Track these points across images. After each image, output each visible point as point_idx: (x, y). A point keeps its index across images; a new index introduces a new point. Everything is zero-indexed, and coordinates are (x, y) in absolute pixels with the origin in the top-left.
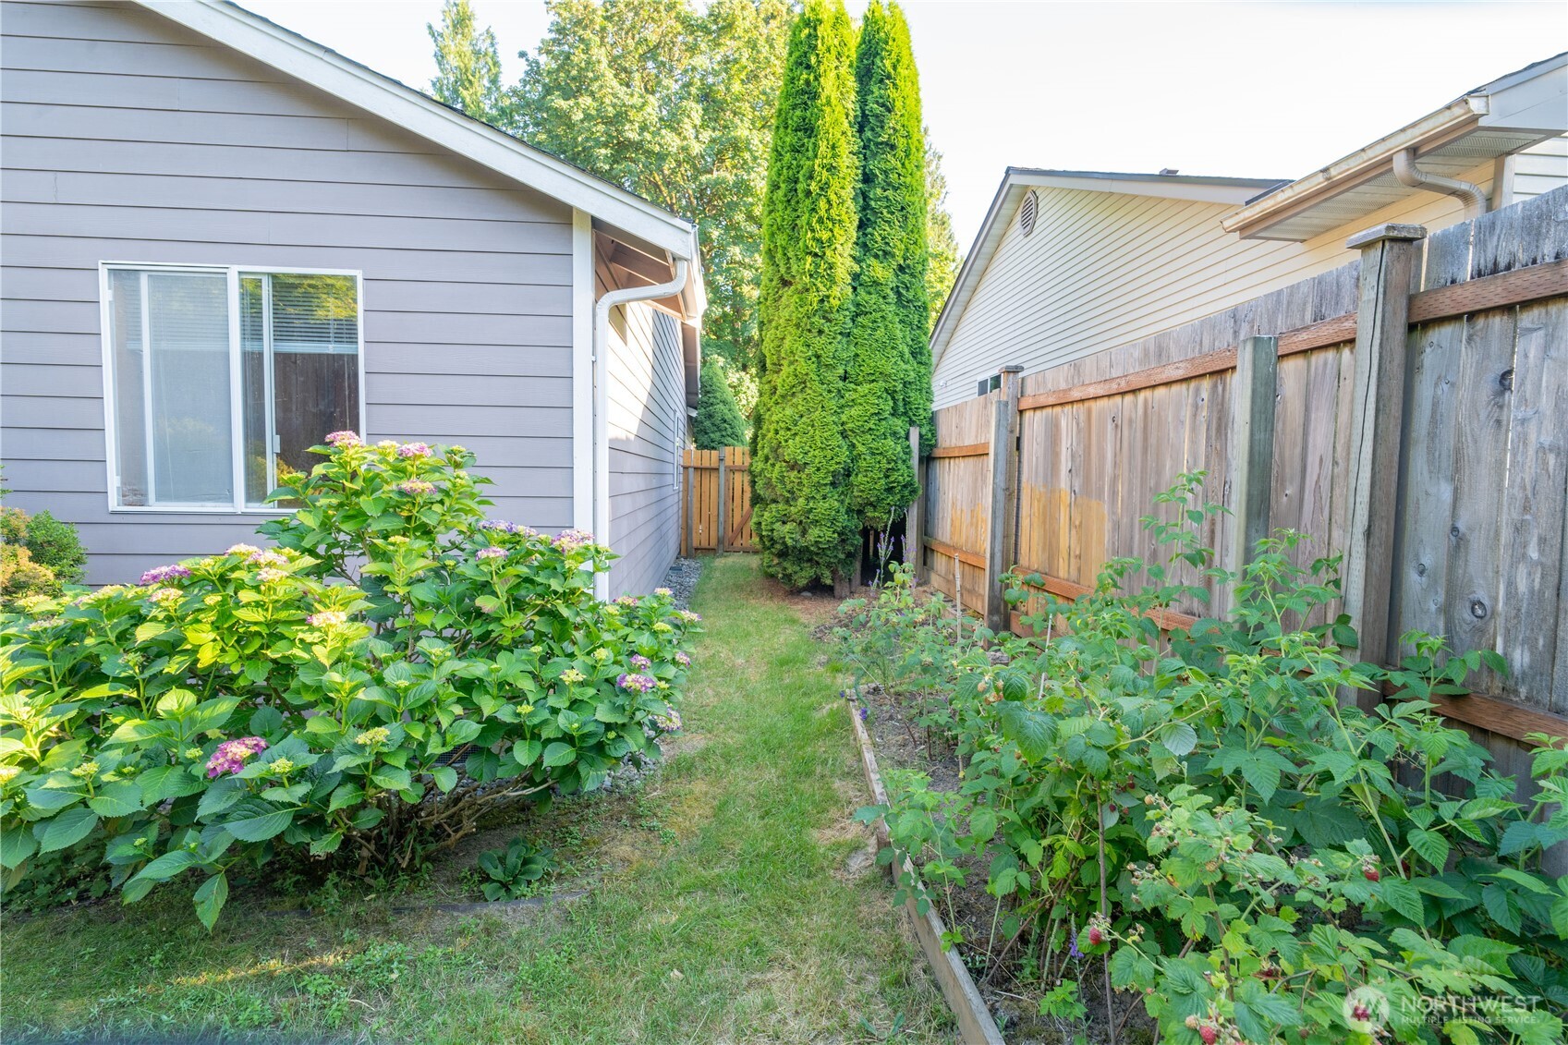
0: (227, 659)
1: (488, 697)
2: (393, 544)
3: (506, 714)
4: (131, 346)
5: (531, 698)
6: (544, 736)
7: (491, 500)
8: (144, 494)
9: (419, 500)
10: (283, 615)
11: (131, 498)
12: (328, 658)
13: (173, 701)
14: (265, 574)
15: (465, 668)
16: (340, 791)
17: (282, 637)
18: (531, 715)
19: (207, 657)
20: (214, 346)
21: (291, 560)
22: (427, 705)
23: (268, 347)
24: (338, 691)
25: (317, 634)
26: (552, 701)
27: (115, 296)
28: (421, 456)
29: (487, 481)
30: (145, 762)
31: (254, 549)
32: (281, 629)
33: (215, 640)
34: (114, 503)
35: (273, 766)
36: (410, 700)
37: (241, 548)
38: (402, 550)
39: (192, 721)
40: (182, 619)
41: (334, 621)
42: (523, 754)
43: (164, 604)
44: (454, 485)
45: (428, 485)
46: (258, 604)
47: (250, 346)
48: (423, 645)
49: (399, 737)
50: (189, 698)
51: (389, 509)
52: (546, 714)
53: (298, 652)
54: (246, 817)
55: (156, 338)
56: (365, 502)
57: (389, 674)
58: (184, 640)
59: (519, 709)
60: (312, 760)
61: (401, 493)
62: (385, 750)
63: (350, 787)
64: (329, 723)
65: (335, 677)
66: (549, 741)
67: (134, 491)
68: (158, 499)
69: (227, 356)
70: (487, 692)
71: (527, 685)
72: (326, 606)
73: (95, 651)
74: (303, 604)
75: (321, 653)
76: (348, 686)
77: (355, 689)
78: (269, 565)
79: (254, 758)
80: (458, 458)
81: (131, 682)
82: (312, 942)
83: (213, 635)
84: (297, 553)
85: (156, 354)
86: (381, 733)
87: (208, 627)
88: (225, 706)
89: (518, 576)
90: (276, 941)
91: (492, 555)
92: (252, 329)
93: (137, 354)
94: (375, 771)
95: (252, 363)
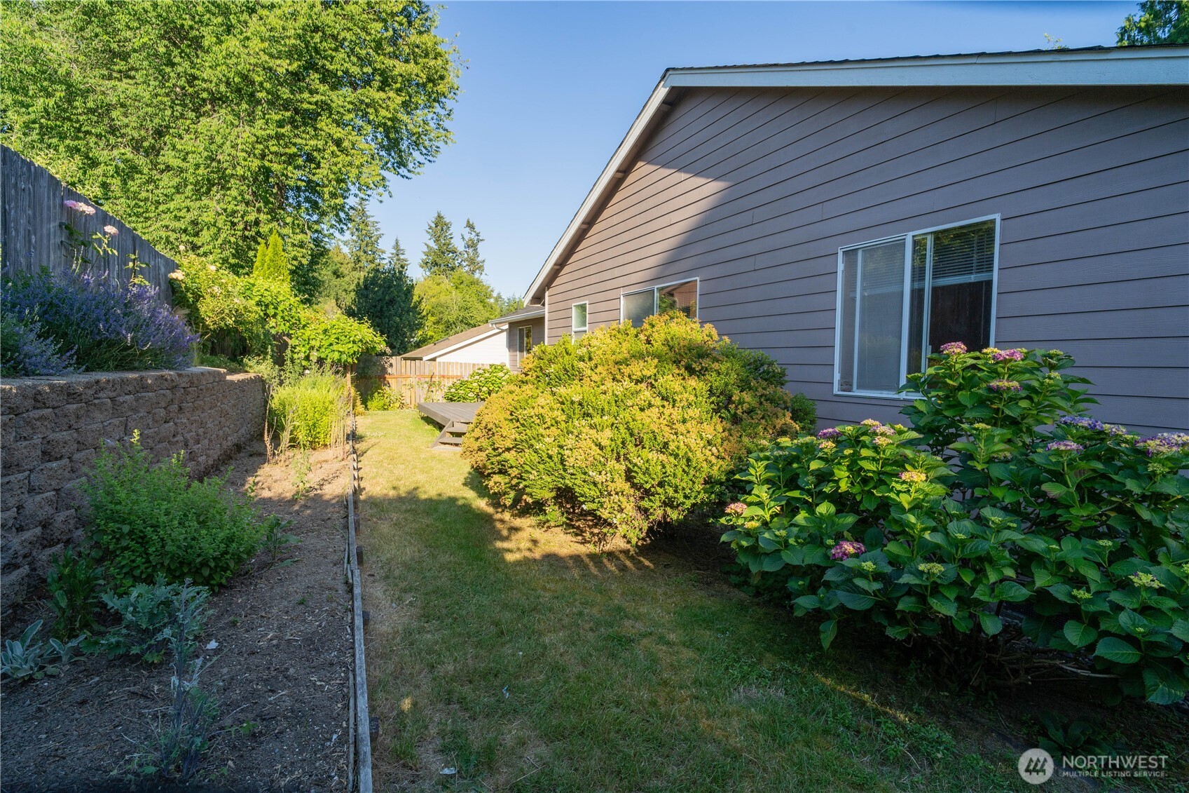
0: (854, 491)
1: (1046, 572)
2: (976, 429)
3: (1060, 592)
4: (851, 295)
5: (1093, 588)
6: (1103, 627)
7: (1096, 398)
8: (851, 385)
9: (1005, 396)
10: (888, 469)
11: (844, 387)
12: (909, 503)
13: (824, 508)
14: (880, 441)
15: (1022, 539)
16: (906, 599)
17: (885, 483)
18: (1088, 601)
19: (844, 486)
20: (894, 289)
21: (900, 433)
22: (981, 559)
23: (928, 284)
24: (912, 529)
25: (905, 486)
26: (1115, 597)
27: (845, 267)
28: (1010, 361)
29: (1084, 381)
30: (809, 540)
31: (877, 423)
32: (884, 478)
33: (848, 477)
34: (836, 390)
35: (863, 564)
36: (967, 551)
37: (869, 422)
38: (984, 435)
39: (833, 523)
40: (833, 461)
41: (915, 479)
42: (1074, 635)
43: (826, 450)
44: (1042, 384)
45: (1015, 384)
46: (874, 459)
47: (916, 286)
48: (987, 512)
49: (952, 575)
50: (833, 509)
51: (982, 402)
52: (1106, 607)
53: (892, 495)
54: (848, 591)
55: (863, 289)
56: (962, 396)
57: (952, 527)
58: (832, 474)
59: (1075, 592)
60: (888, 569)
61: (990, 389)
62: (939, 581)
63: (913, 599)
64: (904, 549)
65: (912, 519)
66: (1107, 634)
67: (846, 384)
68: (859, 387)
69: (902, 293)
70: (1045, 568)
71: (1092, 574)
72: (915, 467)
73: (798, 471)
74: (901, 463)
75: (905, 500)
76: (919, 526)
77: (925, 530)
78: (883, 434)
79: (856, 556)
80: (1053, 362)
81: (809, 492)
82: (893, 698)
83: (847, 474)
84: (906, 429)
85: (863, 298)
86: (937, 568)
87: (845, 468)
88: (850, 519)
89: (1094, 470)
90: (872, 685)
91: (1062, 448)
92: (918, 274)
93: (854, 299)
94: (932, 595)
95: (917, 295)
